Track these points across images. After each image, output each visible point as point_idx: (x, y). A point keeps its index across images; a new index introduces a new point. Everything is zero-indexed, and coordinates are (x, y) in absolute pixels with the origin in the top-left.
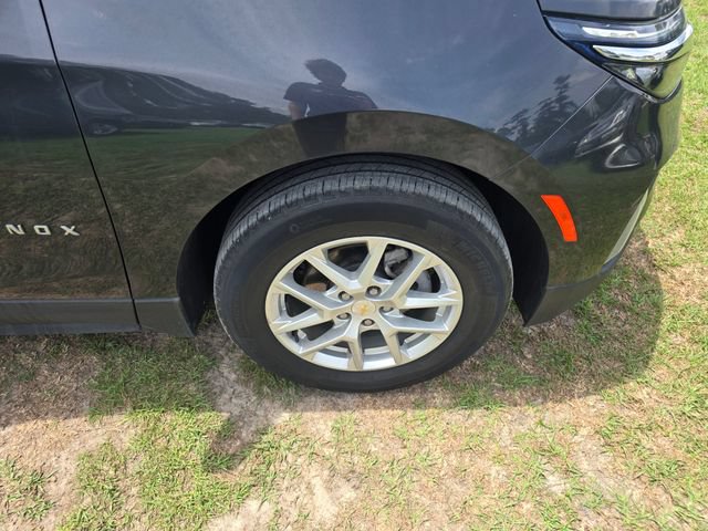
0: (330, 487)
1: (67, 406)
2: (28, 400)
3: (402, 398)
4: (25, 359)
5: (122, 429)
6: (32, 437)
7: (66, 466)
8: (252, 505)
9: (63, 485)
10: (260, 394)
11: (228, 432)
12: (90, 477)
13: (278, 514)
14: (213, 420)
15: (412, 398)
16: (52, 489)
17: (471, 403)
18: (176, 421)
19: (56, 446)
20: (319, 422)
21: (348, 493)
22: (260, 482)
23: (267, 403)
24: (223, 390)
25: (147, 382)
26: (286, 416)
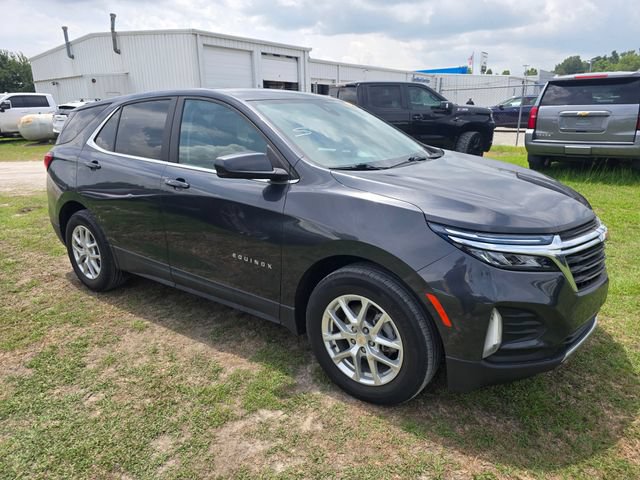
0: (314, 421)
1: (244, 354)
2: (234, 347)
3: (376, 410)
4: (243, 335)
5: (256, 369)
6: (227, 358)
7: (231, 371)
8: (280, 412)
9: (226, 376)
10: (315, 381)
11: (293, 387)
12: (234, 378)
13: (287, 420)
14: (289, 380)
15: (381, 412)
16: (222, 375)
17: (409, 429)
18: (276, 374)
19: (232, 364)
20: (331, 401)
21: (319, 427)
22: (289, 408)
23: (315, 386)
24: (302, 374)
25: (276, 358)
26: (319, 393)
